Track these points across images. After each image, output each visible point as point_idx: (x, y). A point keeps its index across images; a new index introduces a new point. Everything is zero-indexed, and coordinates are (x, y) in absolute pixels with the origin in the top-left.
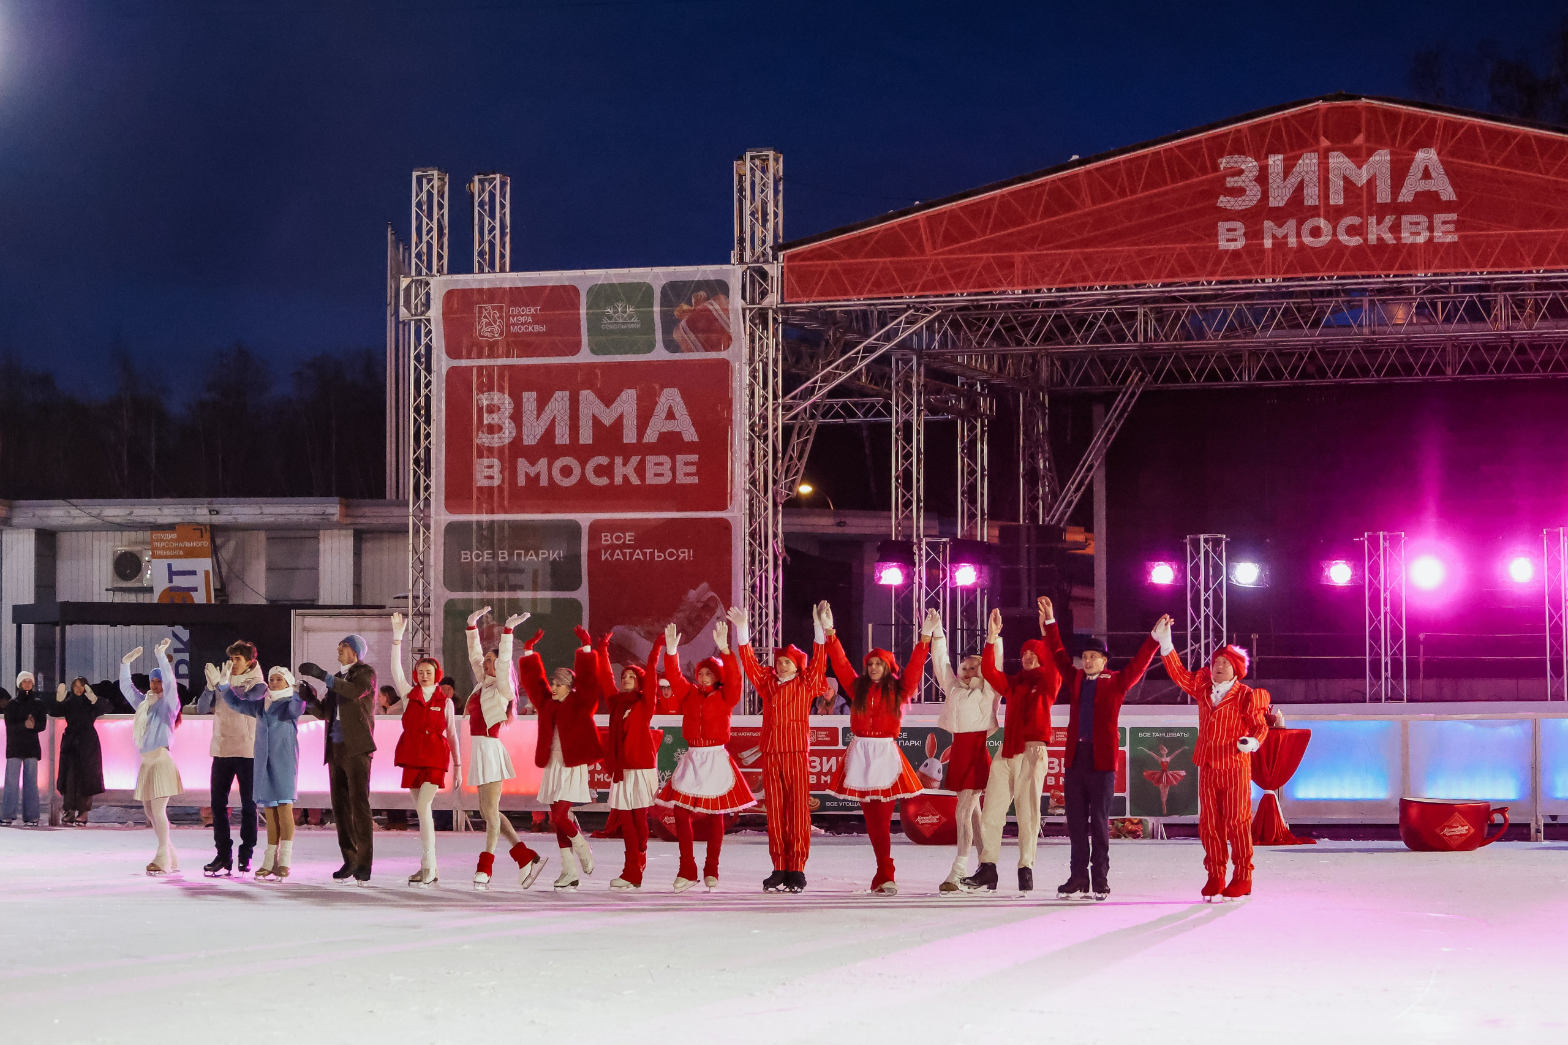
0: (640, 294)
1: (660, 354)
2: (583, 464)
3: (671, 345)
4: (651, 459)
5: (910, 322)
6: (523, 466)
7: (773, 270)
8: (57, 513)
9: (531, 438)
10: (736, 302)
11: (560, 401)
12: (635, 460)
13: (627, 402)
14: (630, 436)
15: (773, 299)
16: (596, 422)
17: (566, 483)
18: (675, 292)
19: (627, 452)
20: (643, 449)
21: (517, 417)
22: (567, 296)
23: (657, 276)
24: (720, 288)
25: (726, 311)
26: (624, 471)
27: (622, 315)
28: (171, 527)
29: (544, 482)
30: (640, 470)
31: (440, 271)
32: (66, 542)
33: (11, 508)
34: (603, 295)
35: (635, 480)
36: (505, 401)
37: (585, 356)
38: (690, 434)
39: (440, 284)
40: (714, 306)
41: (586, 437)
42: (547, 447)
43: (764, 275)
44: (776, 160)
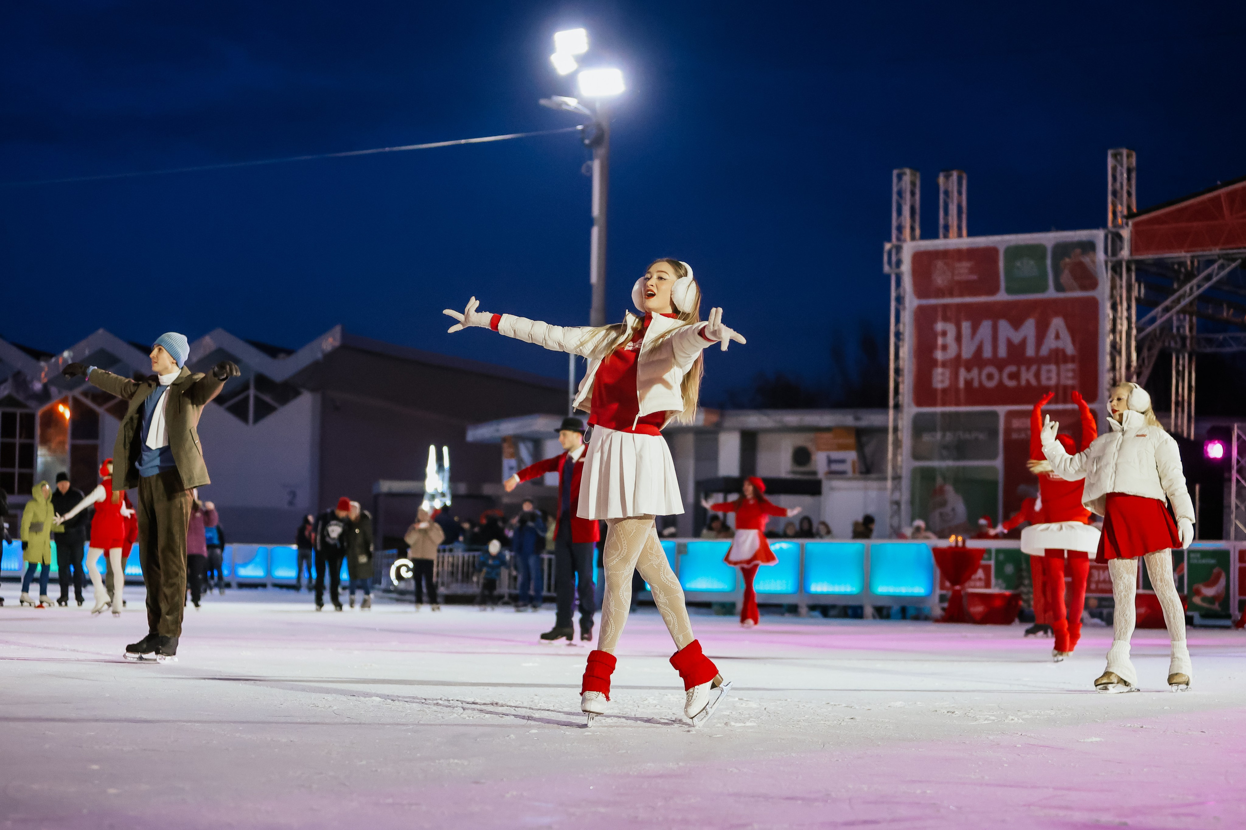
0: (1037, 252)
1: (1051, 293)
2: (1000, 369)
3: (1059, 288)
4: (1044, 368)
5: (1222, 267)
6: (963, 374)
7: (1126, 233)
8: (754, 420)
9: (967, 352)
10: (1101, 256)
11: (986, 327)
12: (1034, 368)
13: (1029, 328)
14: (1030, 352)
15: (1125, 253)
16: (1009, 343)
17: (991, 384)
18: (1062, 250)
19: (1029, 362)
20: (1040, 361)
21: (959, 338)
22: (990, 253)
23: (1049, 239)
24: (1089, 247)
25: (1094, 262)
26: (1027, 376)
27: (1027, 267)
28: (828, 429)
29: (976, 384)
30: (1037, 376)
31: (913, 238)
32: (764, 440)
33: (722, 416)
34: (1015, 253)
35: (1033, 382)
36: (951, 329)
37: (1002, 296)
38: (1070, 349)
39: (909, 248)
40: (1086, 260)
41: (1002, 352)
42: (977, 361)
43: (1120, 237)
44: (1129, 156)
